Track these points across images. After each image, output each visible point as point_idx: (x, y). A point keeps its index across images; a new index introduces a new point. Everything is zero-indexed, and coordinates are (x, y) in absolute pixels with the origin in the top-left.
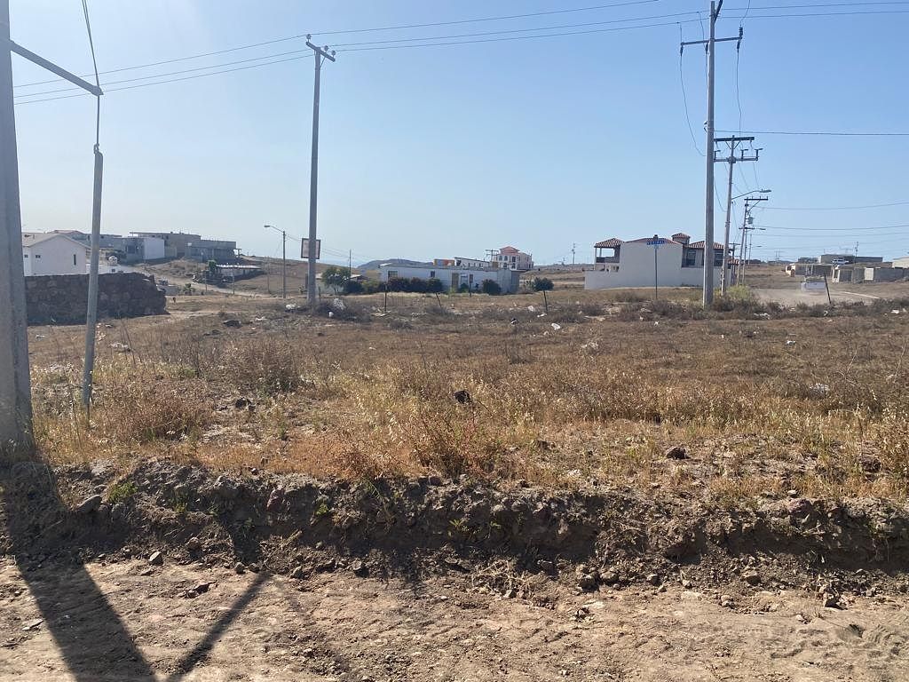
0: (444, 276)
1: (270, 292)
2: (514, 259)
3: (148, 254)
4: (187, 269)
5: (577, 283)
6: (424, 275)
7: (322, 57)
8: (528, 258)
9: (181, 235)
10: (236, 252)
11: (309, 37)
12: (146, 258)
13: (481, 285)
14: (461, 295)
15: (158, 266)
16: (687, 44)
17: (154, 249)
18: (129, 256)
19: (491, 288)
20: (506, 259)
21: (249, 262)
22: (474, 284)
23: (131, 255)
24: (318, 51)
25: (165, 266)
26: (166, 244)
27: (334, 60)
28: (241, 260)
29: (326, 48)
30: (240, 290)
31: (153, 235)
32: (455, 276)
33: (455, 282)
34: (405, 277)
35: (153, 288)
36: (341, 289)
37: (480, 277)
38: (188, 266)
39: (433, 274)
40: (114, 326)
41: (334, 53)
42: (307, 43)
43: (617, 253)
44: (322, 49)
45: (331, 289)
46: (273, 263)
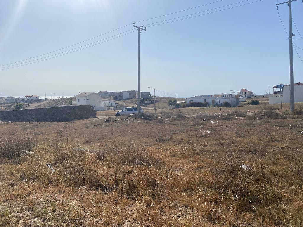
0: (209, 101)
1: (159, 108)
2: (246, 93)
3: (124, 97)
4: (135, 101)
5: (265, 101)
6: (202, 101)
7: (140, 30)
8: (252, 93)
9: (134, 91)
10: (150, 95)
11: (134, 23)
12: (124, 98)
13: (223, 104)
14: (215, 107)
15: (127, 101)
16: (279, 4)
17: (126, 96)
18: (119, 98)
19: (227, 105)
20: (243, 93)
21: (153, 99)
22: (220, 104)
23: (120, 98)
24: (139, 28)
25: (129, 101)
26: (129, 94)
27: (146, 30)
28: (151, 98)
29: (142, 27)
30: (150, 107)
31: (126, 92)
32: (213, 101)
33: (213, 103)
34: (195, 102)
35: (93, 110)
36: (174, 107)
37: (223, 101)
38: (135, 100)
39: (205, 100)
40: (74, 122)
41: (146, 28)
42: (134, 26)
43: (283, 90)
44: (141, 27)
45: (170, 106)
46: (161, 98)
